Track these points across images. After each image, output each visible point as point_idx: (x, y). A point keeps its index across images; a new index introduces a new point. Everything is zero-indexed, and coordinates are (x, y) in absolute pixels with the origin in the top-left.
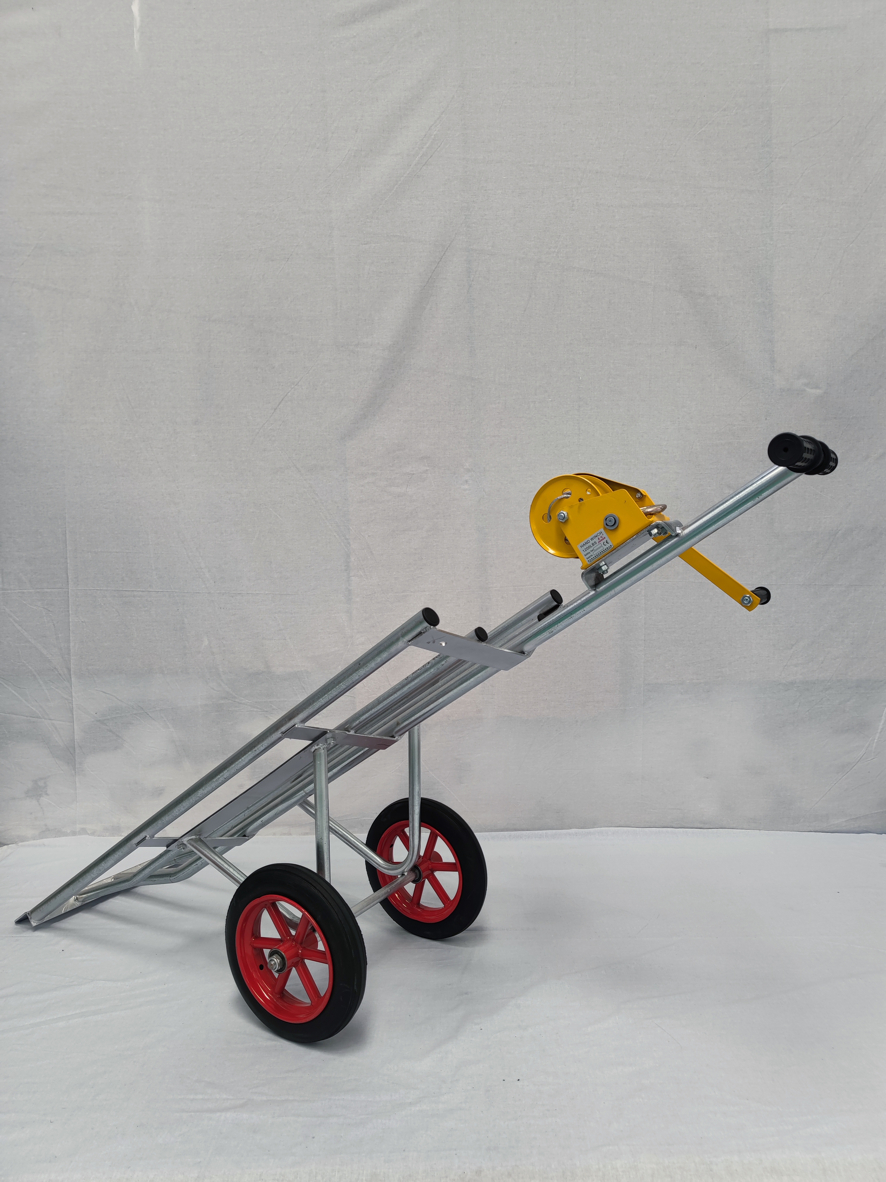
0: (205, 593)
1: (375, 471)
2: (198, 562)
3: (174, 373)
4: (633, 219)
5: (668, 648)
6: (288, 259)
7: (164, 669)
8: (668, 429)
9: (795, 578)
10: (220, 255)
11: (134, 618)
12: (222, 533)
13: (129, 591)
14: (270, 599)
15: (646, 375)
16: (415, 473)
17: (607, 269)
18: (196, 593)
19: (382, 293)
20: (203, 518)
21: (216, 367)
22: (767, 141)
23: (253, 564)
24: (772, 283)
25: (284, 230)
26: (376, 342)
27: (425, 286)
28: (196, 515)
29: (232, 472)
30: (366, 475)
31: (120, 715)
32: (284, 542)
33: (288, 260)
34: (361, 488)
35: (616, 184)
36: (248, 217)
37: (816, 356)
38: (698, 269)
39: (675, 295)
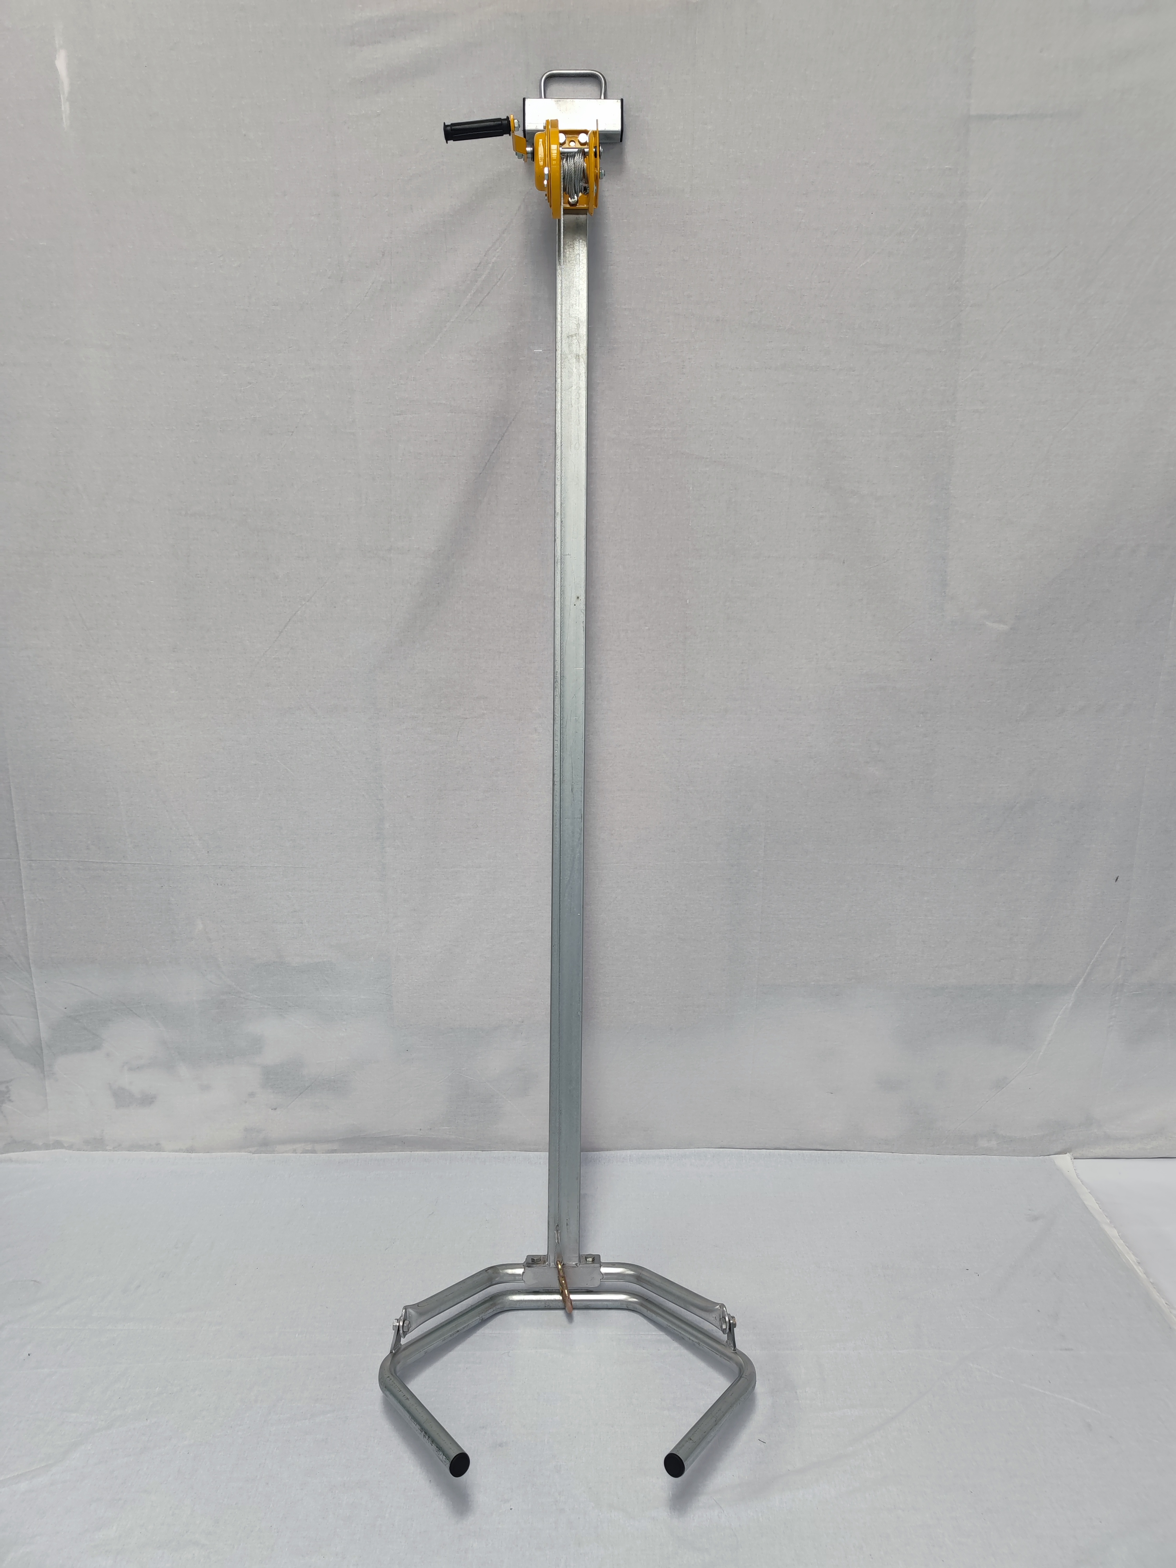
0: (197, 866)
1: (416, 714)
2: (184, 828)
3: (141, 584)
4: (765, 386)
5: (789, 943)
6: (293, 432)
7: (148, 959)
8: (802, 668)
9: (957, 860)
10: (198, 426)
11: (105, 896)
12: (215, 791)
13: (97, 862)
14: (282, 873)
15: (775, 598)
16: (468, 717)
17: (727, 456)
18: (184, 866)
19: (422, 481)
20: (189, 772)
21: (198, 577)
22: (956, 282)
23: (257, 829)
24: (951, 480)
25: (285, 392)
26: (415, 547)
27: (481, 474)
28: (179, 768)
29: (226, 713)
30: (403, 719)
31: (96, 1011)
32: (297, 802)
33: (292, 435)
34: (397, 735)
35: (743, 338)
36: (234, 373)
37: (1003, 580)
38: (851, 458)
39: (819, 492)
